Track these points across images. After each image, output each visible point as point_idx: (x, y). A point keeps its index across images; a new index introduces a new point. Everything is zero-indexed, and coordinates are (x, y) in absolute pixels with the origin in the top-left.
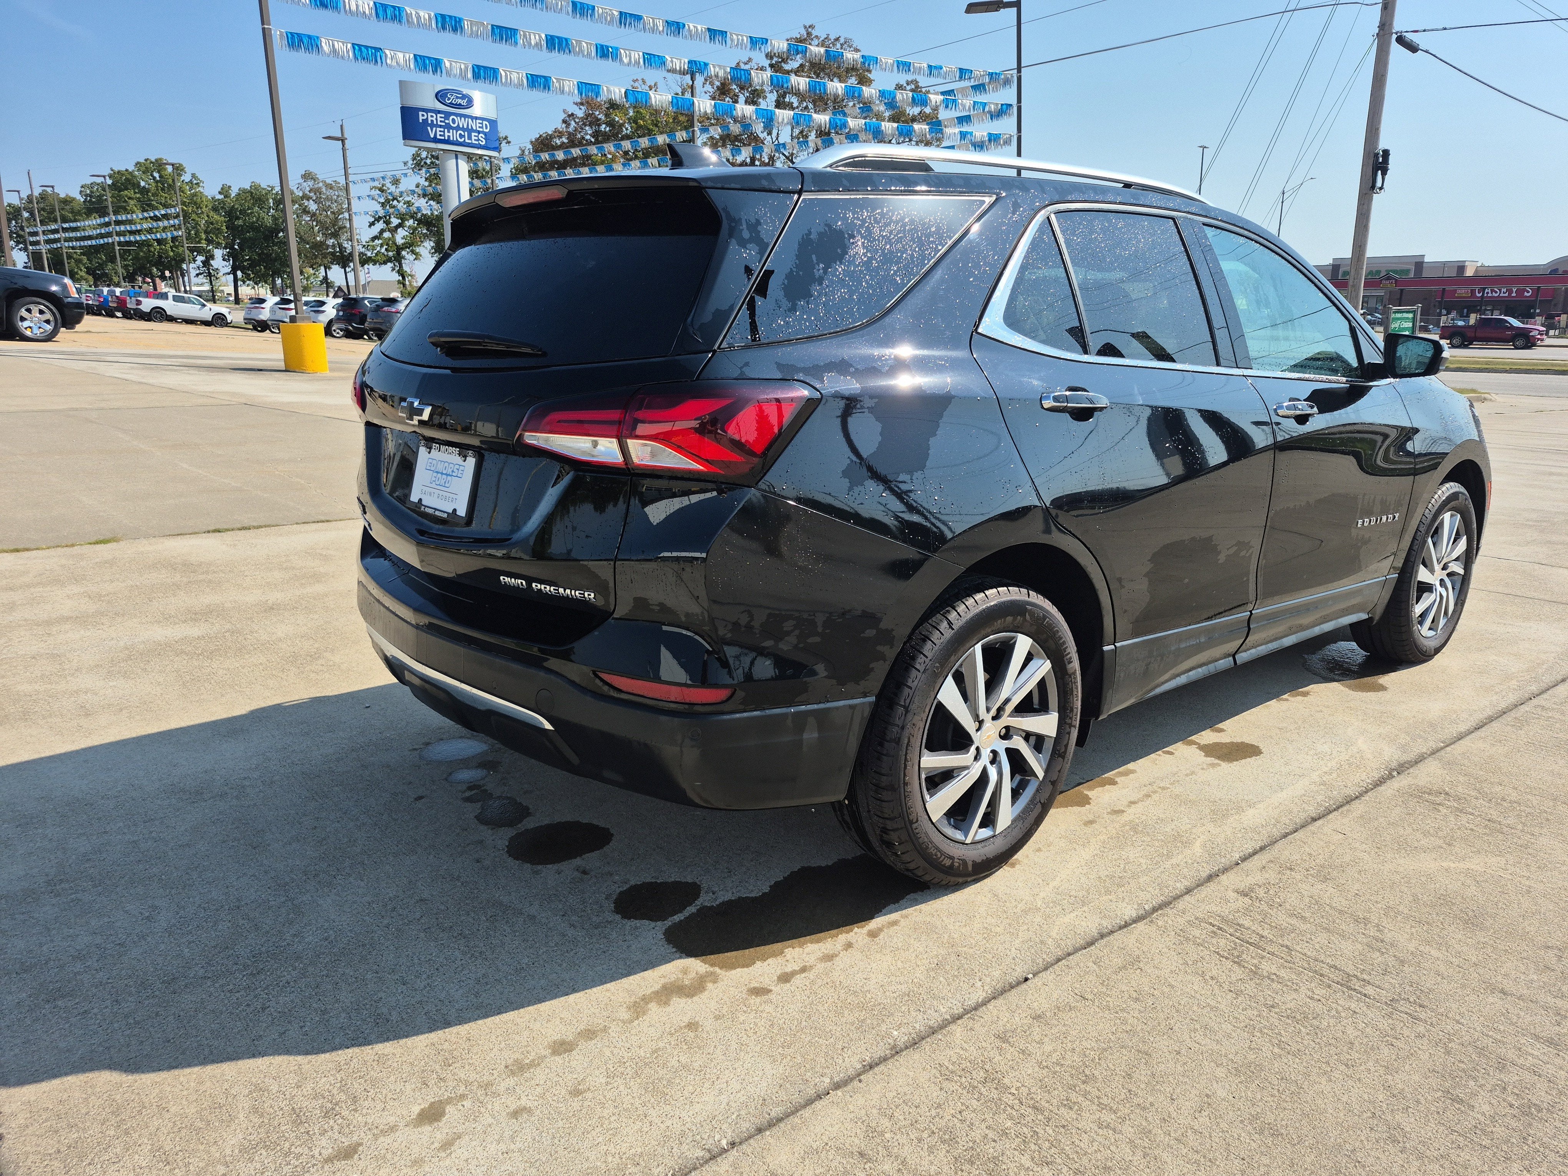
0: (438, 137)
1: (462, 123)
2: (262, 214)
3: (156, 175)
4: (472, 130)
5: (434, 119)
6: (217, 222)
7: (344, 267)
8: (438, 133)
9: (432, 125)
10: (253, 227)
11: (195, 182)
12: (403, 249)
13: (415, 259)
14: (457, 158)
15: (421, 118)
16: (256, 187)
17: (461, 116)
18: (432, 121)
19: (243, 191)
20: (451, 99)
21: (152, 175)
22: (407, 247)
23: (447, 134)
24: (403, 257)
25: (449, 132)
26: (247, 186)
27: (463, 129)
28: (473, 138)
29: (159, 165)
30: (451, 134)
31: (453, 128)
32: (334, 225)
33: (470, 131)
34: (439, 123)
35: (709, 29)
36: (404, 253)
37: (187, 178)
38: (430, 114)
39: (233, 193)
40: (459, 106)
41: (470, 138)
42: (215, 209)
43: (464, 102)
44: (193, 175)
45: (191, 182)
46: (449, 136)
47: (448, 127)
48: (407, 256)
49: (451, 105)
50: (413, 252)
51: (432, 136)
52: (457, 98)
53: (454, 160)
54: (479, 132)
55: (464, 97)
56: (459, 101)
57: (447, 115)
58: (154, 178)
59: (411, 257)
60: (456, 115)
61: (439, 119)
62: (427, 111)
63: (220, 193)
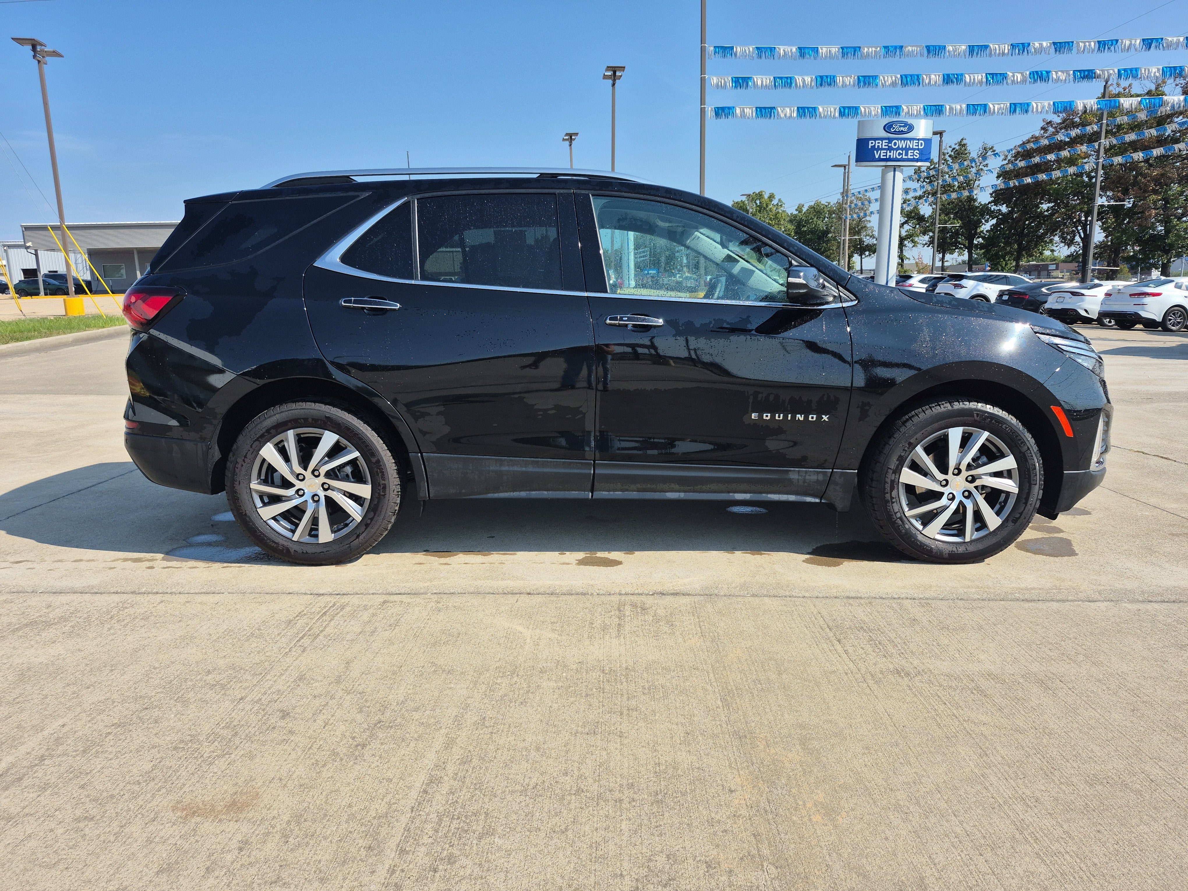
0: (882, 157)
1: (902, 144)
2: (819, 222)
3: (758, 202)
4: (910, 149)
5: (880, 145)
6: (789, 230)
7: (861, 255)
8: (882, 154)
9: (879, 149)
10: (812, 232)
11: (780, 204)
12: (905, 239)
13: (914, 246)
14: (895, 171)
15: (870, 145)
16: (818, 204)
17: (901, 139)
18: (878, 146)
19: (811, 207)
20: (896, 128)
21: (755, 202)
22: (908, 238)
23: (888, 154)
24: (905, 246)
25: (890, 152)
26: (812, 204)
27: (902, 149)
28: (910, 154)
29: (760, 195)
30: (892, 154)
31: (894, 149)
32: (858, 226)
33: (907, 150)
34: (884, 147)
35: (1054, 43)
36: (906, 242)
37: (775, 202)
38: (877, 142)
39: (804, 210)
40: (902, 132)
41: (907, 154)
42: (791, 221)
43: (905, 129)
44: (780, 200)
45: (777, 205)
46: (890, 156)
47: (890, 149)
48: (908, 245)
49: (895, 133)
50: (913, 241)
51: (877, 157)
52: (900, 126)
53: (892, 173)
54: (914, 150)
55: (906, 124)
56: (902, 129)
57: (890, 140)
58: (756, 204)
59: (910, 245)
60: (897, 139)
61: (884, 144)
62: (875, 139)
63: (796, 210)
